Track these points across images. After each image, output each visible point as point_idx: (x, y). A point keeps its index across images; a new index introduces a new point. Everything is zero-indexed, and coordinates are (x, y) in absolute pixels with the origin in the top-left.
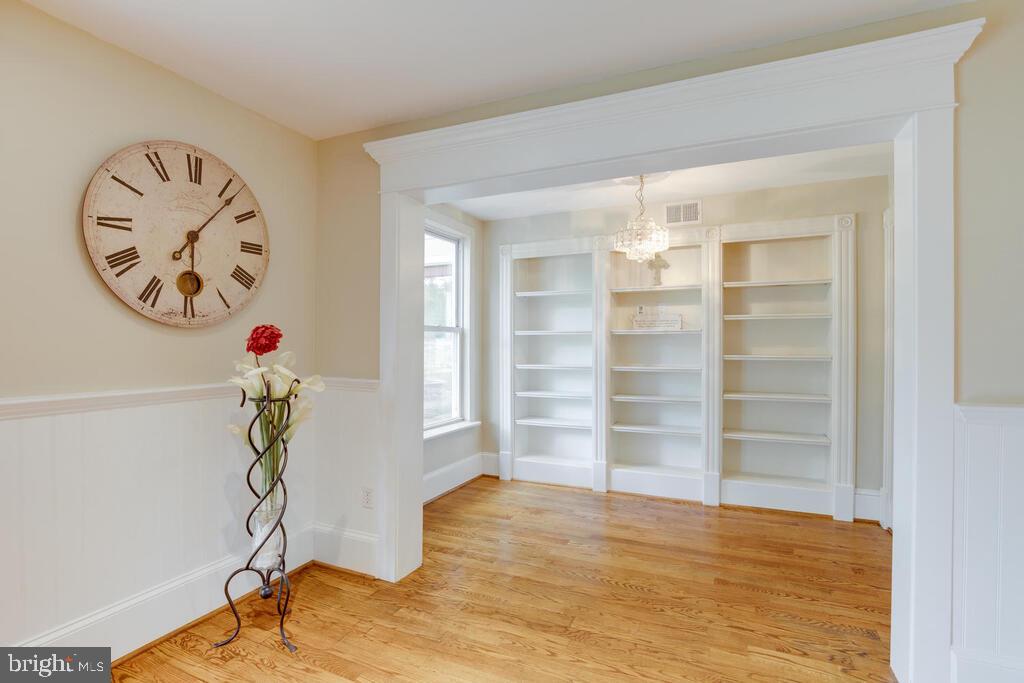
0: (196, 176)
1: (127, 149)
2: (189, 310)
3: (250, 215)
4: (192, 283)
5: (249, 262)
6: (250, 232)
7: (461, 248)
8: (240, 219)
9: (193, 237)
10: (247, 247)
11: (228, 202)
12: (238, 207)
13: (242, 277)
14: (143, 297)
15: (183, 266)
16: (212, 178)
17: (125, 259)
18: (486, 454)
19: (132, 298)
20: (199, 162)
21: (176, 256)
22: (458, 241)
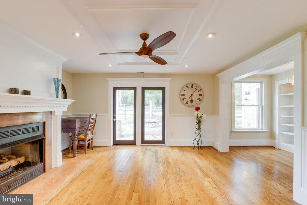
0: (192, 87)
1: (184, 86)
2: (192, 105)
3: (200, 90)
4: (192, 101)
5: (200, 97)
6: (200, 93)
7: (262, 84)
8: (198, 91)
9: (192, 95)
10: (200, 95)
11: (196, 89)
12: (198, 90)
13: (199, 99)
14: (186, 103)
15: (191, 99)
16: (194, 86)
17: (184, 99)
18: (272, 140)
19: (185, 103)
20: (192, 85)
21: (190, 98)
22: (261, 83)
